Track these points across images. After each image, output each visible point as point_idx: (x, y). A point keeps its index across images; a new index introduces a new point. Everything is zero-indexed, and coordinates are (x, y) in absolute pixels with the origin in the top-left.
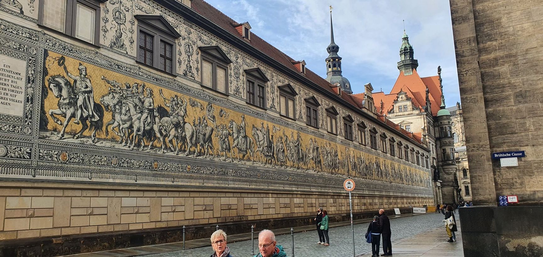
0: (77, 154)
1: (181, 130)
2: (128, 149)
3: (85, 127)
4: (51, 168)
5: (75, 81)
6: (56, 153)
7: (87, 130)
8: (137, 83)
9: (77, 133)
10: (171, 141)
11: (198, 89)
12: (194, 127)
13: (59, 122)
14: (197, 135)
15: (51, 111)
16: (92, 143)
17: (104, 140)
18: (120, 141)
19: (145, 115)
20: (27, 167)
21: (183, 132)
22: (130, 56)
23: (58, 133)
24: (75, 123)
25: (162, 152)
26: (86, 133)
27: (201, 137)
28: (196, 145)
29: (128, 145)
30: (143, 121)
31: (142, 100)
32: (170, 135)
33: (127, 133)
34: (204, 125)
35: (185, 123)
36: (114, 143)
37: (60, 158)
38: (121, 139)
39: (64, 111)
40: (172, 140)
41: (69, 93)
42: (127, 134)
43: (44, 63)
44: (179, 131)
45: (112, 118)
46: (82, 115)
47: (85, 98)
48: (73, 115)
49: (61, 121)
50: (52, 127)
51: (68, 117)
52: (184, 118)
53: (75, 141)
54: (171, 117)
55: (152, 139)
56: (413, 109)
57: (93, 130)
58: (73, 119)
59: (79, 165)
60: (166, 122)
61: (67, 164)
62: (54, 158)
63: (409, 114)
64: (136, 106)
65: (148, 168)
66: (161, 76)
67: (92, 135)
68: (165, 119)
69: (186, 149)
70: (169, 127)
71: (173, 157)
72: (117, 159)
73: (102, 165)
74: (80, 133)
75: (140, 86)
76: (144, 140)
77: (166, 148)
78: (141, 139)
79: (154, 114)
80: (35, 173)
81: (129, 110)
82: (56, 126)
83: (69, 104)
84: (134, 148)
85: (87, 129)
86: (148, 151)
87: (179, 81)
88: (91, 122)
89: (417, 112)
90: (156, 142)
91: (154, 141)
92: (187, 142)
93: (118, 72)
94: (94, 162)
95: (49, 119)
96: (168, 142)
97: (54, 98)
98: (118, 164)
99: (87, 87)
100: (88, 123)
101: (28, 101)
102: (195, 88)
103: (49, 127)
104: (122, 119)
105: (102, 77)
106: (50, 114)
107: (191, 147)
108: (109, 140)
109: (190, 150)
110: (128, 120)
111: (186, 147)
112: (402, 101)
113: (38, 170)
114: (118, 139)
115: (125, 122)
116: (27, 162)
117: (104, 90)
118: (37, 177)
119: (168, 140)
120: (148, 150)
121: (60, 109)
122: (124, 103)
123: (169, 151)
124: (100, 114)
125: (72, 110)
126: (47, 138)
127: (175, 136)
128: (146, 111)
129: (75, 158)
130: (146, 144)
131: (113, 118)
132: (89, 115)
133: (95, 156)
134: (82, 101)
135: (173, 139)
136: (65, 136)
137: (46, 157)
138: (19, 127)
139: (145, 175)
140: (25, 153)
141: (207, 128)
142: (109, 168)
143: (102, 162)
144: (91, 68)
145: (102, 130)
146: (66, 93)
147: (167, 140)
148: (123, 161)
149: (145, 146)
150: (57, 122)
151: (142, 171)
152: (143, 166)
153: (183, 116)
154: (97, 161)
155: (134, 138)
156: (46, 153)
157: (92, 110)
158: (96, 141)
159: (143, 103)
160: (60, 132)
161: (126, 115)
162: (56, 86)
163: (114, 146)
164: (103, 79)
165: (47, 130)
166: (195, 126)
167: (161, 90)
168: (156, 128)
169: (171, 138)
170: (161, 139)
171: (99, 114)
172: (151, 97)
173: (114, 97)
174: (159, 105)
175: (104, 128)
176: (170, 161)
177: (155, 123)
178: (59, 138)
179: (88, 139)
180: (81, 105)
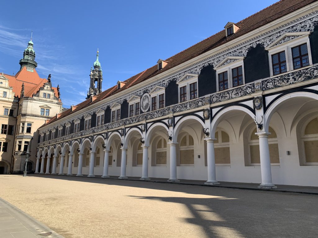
56: (54, 99)
63: (50, 101)
89: (56, 101)
112: (46, 89)
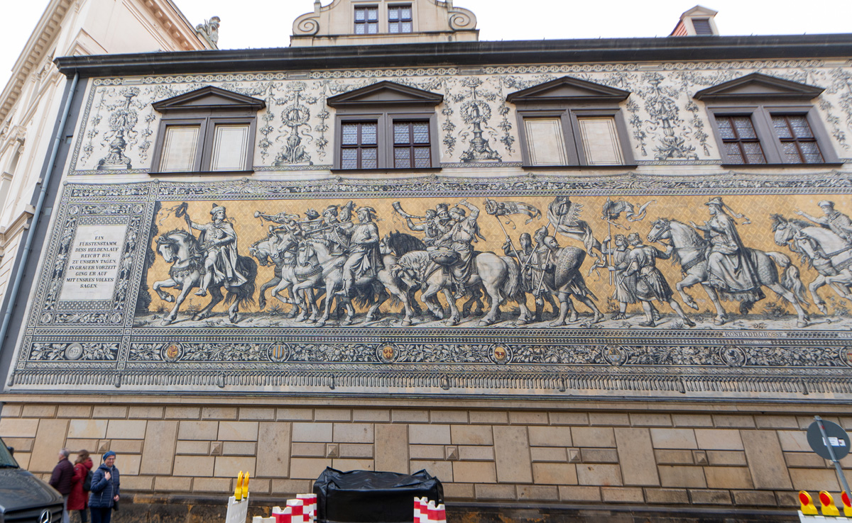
0: (198, 344)
1: (463, 272)
2: (313, 325)
3: (217, 298)
4: (148, 372)
5: (204, 232)
6: (159, 346)
7: (221, 303)
8: (334, 206)
9: (200, 310)
10: (433, 299)
11: (513, 177)
12: (508, 259)
13: (169, 299)
14: (520, 275)
15: (157, 284)
16: (229, 323)
17: (256, 316)
18: (292, 313)
19: (354, 258)
20: (109, 372)
21: (469, 274)
22: (318, 166)
23: (166, 316)
24: (199, 295)
25: (405, 324)
26: (219, 308)
27: (538, 277)
28: (520, 296)
29: (312, 317)
30: (349, 268)
31: (348, 231)
32: (428, 286)
33: (310, 295)
34: (543, 248)
35: (474, 254)
36: (278, 317)
37: (166, 355)
38: (295, 308)
39: (180, 279)
40: (435, 295)
41: (191, 251)
42: (310, 298)
43: (154, 220)
44: (458, 272)
45: (276, 275)
46: (212, 280)
47: (220, 253)
48: (196, 284)
49: (172, 296)
50: (156, 308)
51: (185, 288)
52: (472, 243)
53: (197, 324)
54: (428, 249)
55: (376, 300)
57: (232, 302)
58: (194, 289)
59: (200, 363)
60: (415, 261)
61: (178, 363)
62: (155, 355)
64: (330, 246)
65: (366, 359)
66: (398, 179)
67: (231, 309)
68: (414, 254)
69: (484, 310)
70: (425, 270)
71: (442, 331)
72: (284, 346)
73: (249, 360)
74: (207, 310)
75: (342, 209)
76: (354, 304)
77: (418, 312)
78: (346, 303)
79: (378, 251)
80: (120, 381)
81: (315, 254)
82: (163, 305)
83: (191, 268)
84: (327, 322)
85: (220, 301)
86: (364, 324)
87: (450, 175)
88: (230, 289)
90: (386, 306)
91: (380, 302)
92: (486, 294)
93: (290, 198)
94: (233, 356)
95: (152, 296)
96: (423, 300)
97: (165, 263)
98: (287, 356)
99: (225, 235)
100: (224, 291)
101: (122, 277)
102: (503, 178)
103: (152, 308)
104: (298, 273)
105: (257, 214)
106: (155, 288)
107: (501, 303)
108: (267, 314)
109: (498, 311)
110: (312, 274)
111: (486, 304)
113: (126, 376)
114: (288, 310)
115: (305, 277)
116: (109, 365)
117: (259, 234)
118: (123, 387)
119: (423, 297)
120: (366, 322)
121: (173, 279)
122: (303, 245)
123: (426, 320)
124: (250, 272)
125: (194, 276)
126: (146, 326)
127: (444, 286)
128: (359, 249)
129: (193, 352)
130: (358, 310)
131: (278, 274)
132: (227, 278)
133: (235, 344)
134: (215, 259)
135: (439, 293)
136: (179, 318)
137: (141, 355)
138: (104, 315)
139: (359, 374)
140: (109, 351)
141: (558, 253)
142: (264, 365)
143: (248, 356)
144: (233, 207)
145: (252, 299)
146: (185, 253)
147: (420, 297)
148: (298, 349)
149: (355, 316)
150: (165, 299)
151: (349, 367)
152: (352, 357)
153: (470, 241)
154: (238, 354)
155: (327, 303)
156: (141, 349)
157: (232, 270)
158: (238, 319)
159: (349, 237)
160: (169, 313)
161: (306, 264)
162: (169, 247)
163: (277, 324)
164: (258, 216)
165: (148, 313)
166: (513, 256)
167: (399, 203)
168: (385, 277)
169: (430, 291)
170: (403, 297)
171: (247, 274)
172: (370, 220)
173: (280, 240)
174: (394, 232)
175: (256, 296)
176: (433, 340)
177: (383, 268)
178: (166, 323)
179: (221, 318)
180: (213, 265)
